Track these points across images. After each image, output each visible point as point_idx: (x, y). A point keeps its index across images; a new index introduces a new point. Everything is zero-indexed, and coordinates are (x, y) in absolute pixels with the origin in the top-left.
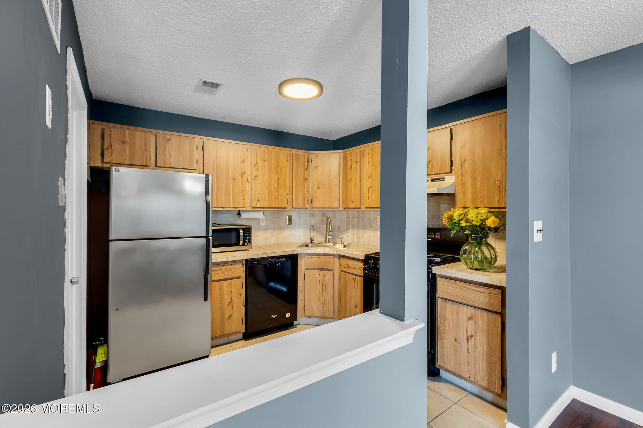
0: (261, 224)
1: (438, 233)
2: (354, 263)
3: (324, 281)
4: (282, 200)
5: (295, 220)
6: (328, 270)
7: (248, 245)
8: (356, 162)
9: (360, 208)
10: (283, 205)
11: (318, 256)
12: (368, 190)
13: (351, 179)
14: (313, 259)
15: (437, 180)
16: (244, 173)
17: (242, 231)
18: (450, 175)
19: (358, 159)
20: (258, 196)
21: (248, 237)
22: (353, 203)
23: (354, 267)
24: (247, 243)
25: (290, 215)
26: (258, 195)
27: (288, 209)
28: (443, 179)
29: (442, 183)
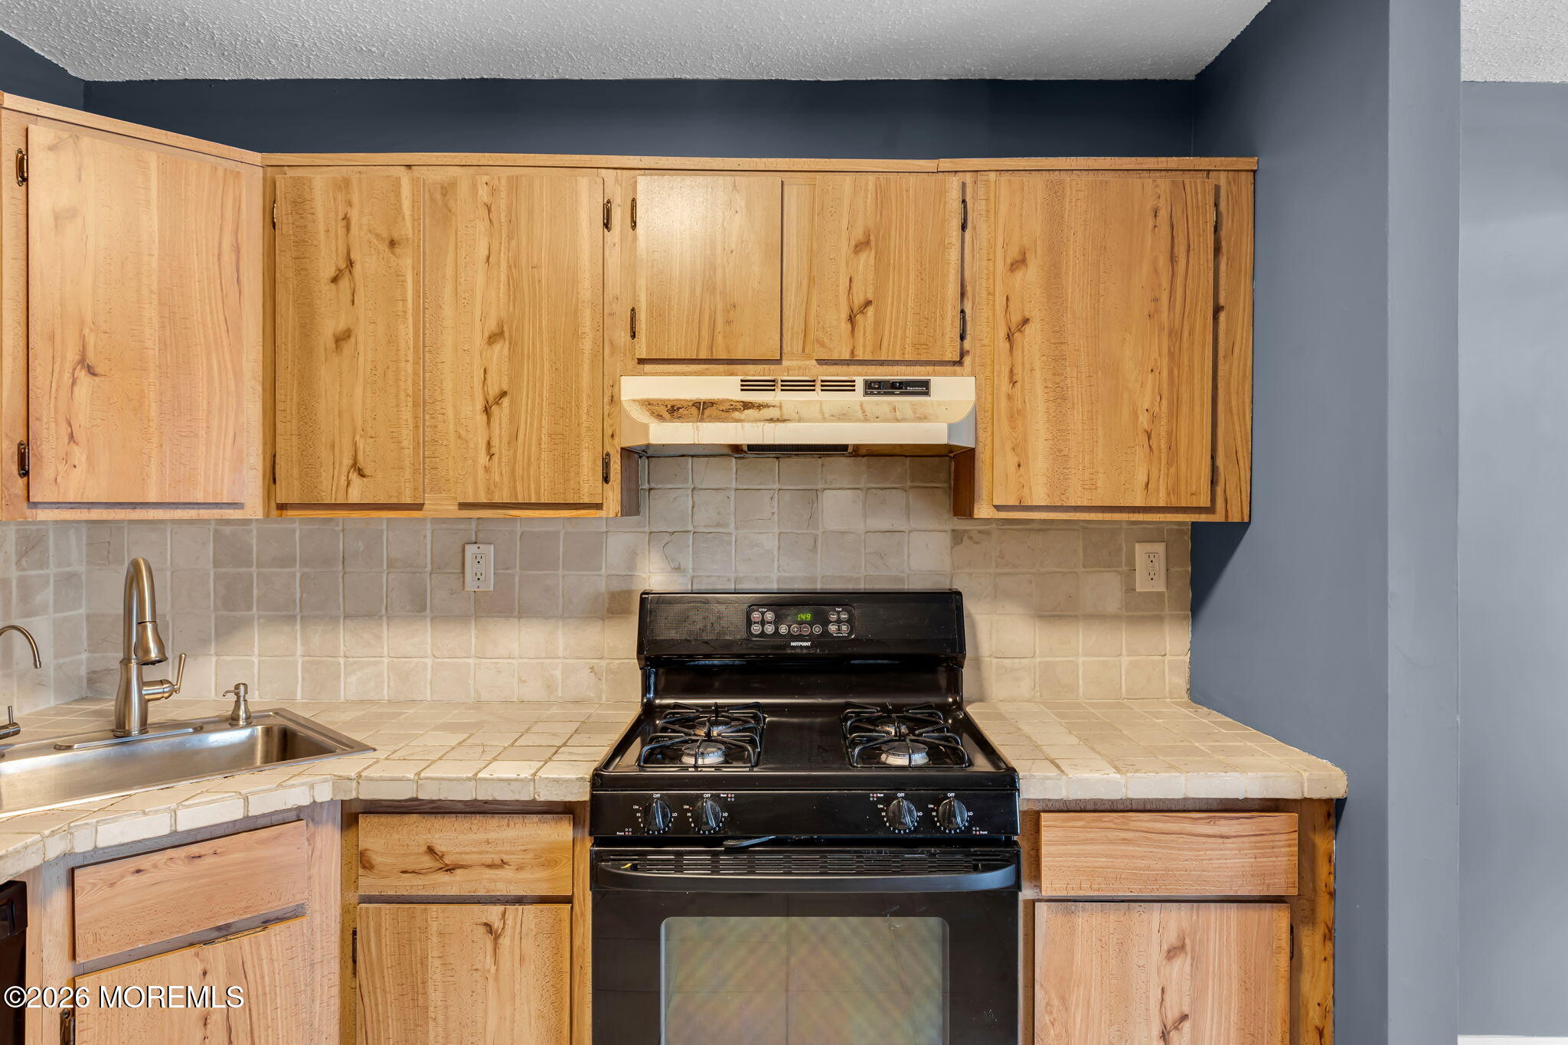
1: (839, 612)
11: (194, 849)
12: (487, 411)
15: (896, 389)
18: (955, 374)
19: (409, 231)
28: (922, 387)
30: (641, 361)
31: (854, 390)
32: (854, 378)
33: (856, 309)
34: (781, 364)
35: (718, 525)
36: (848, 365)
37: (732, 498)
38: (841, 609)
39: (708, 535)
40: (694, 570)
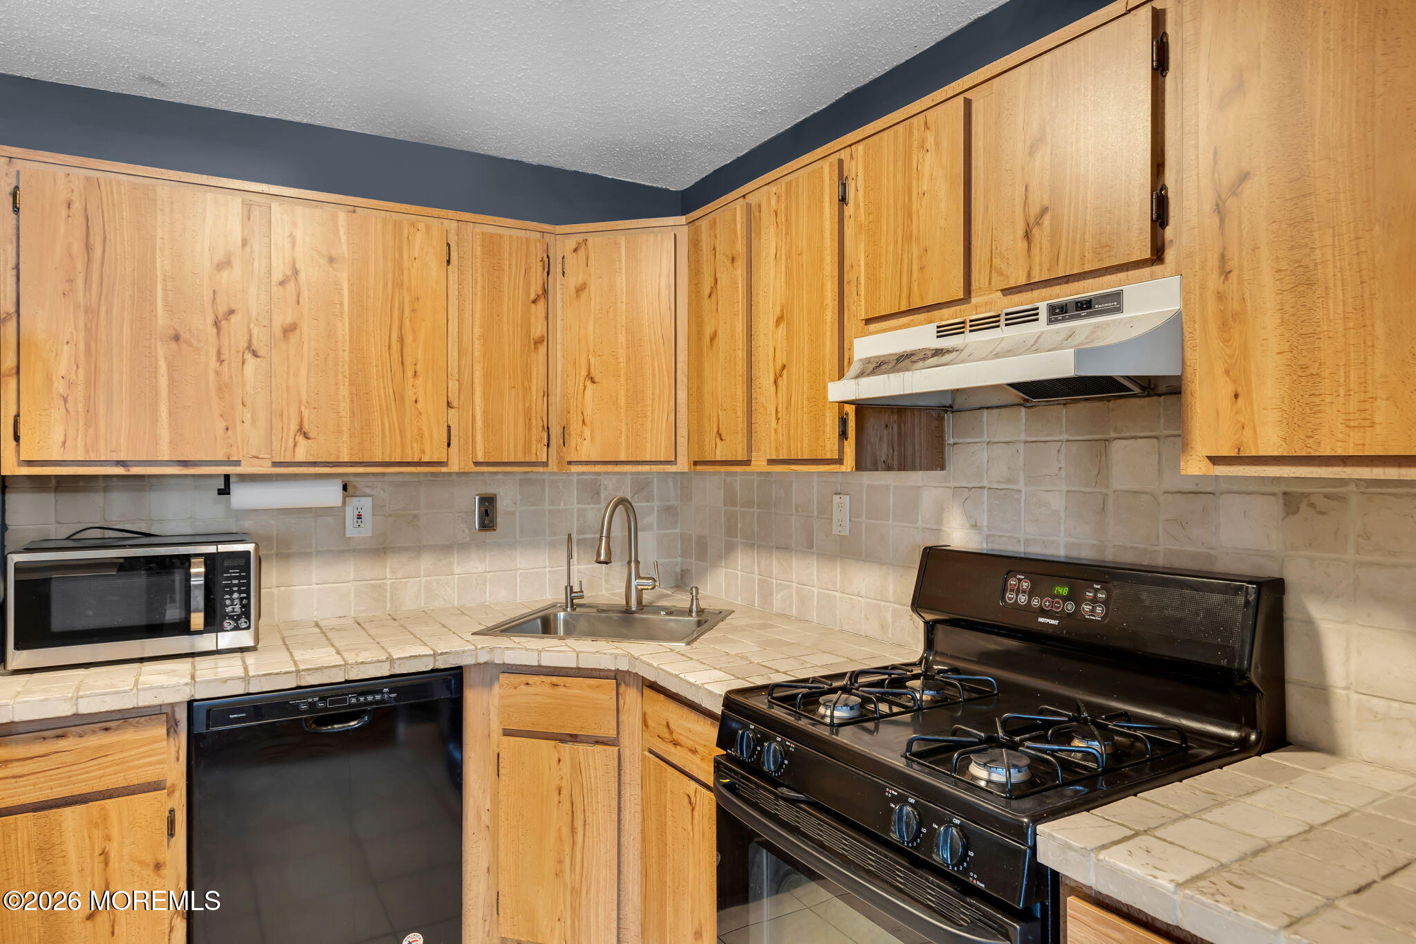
0: (351, 531)
1: (1097, 590)
2: (690, 726)
3: (576, 791)
4: (420, 429)
5: (513, 514)
6: (597, 742)
7: (237, 628)
8: (733, 260)
9: (747, 462)
10: (427, 449)
11: (555, 679)
12: (776, 382)
13: (713, 337)
14: (529, 689)
15: (1082, 309)
16: (232, 312)
17: (202, 570)
18: (1153, 277)
19: (740, 248)
20: (301, 413)
21: (240, 592)
22: (722, 440)
23: (690, 743)
24: (231, 618)
25: (489, 490)
26: (303, 408)
27: (454, 467)
28: (1114, 302)
29: (1107, 324)
30: (868, 321)
31: (1037, 320)
32: (1037, 305)
33: (1032, 221)
34: (970, 303)
35: (1009, 481)
36: (1032, 290)
37: (1021, 452)
38: (1099, 587)
39: (1000, 492)
40: (989, 528)
